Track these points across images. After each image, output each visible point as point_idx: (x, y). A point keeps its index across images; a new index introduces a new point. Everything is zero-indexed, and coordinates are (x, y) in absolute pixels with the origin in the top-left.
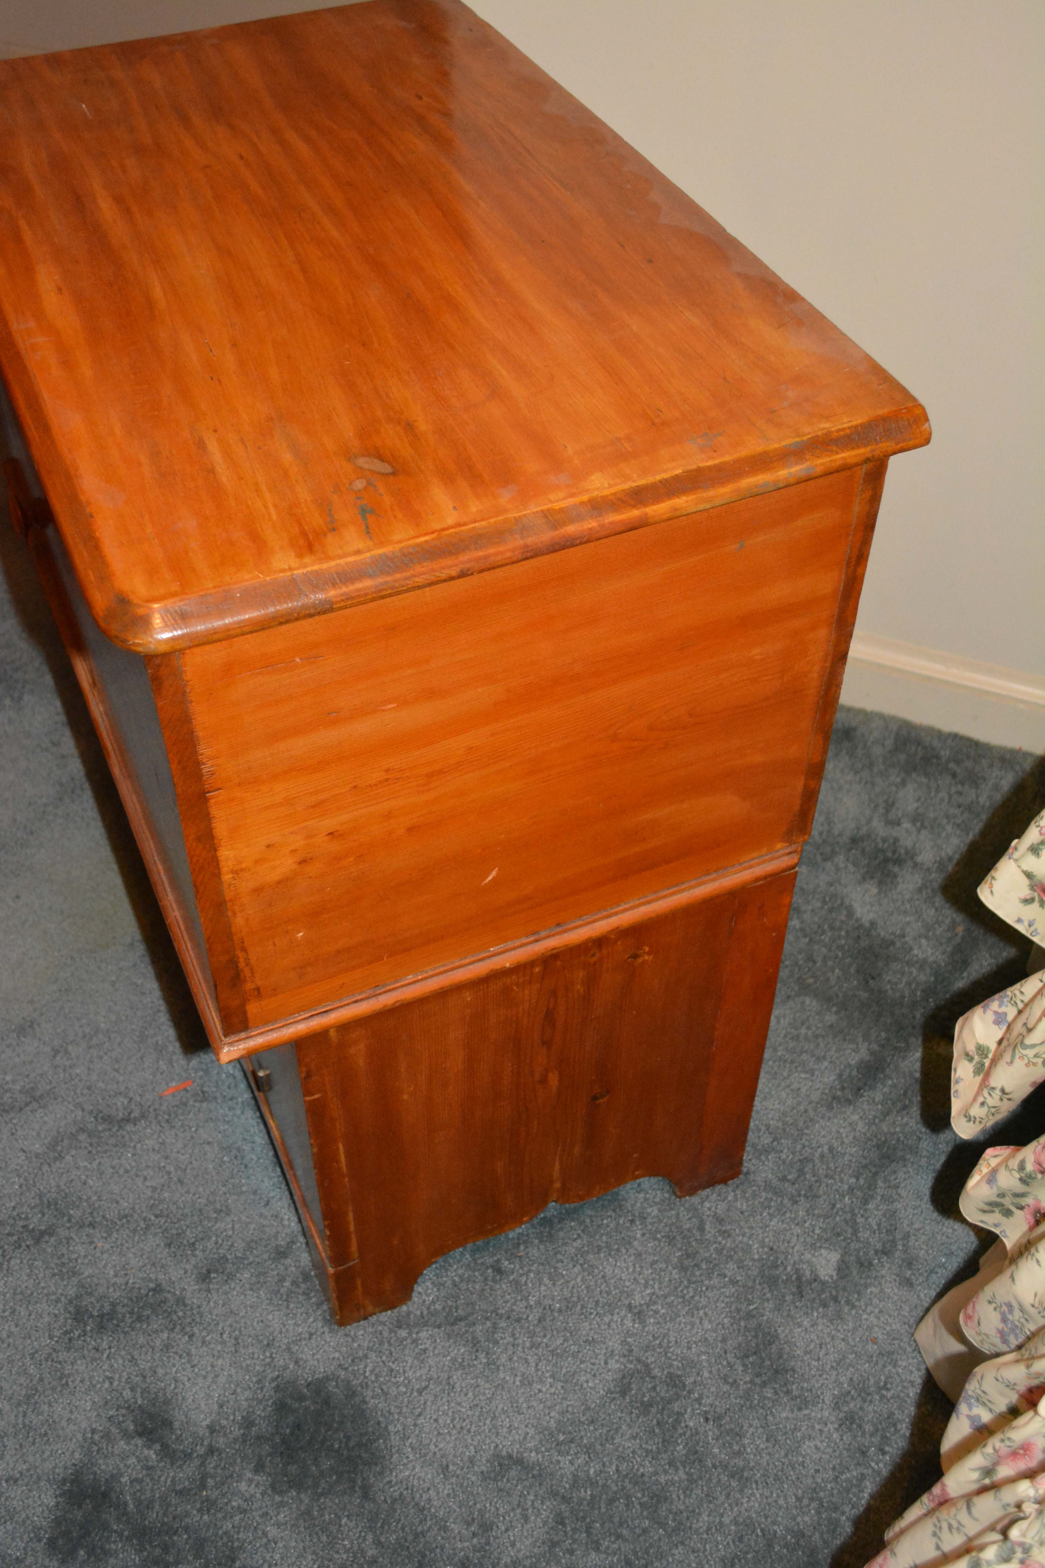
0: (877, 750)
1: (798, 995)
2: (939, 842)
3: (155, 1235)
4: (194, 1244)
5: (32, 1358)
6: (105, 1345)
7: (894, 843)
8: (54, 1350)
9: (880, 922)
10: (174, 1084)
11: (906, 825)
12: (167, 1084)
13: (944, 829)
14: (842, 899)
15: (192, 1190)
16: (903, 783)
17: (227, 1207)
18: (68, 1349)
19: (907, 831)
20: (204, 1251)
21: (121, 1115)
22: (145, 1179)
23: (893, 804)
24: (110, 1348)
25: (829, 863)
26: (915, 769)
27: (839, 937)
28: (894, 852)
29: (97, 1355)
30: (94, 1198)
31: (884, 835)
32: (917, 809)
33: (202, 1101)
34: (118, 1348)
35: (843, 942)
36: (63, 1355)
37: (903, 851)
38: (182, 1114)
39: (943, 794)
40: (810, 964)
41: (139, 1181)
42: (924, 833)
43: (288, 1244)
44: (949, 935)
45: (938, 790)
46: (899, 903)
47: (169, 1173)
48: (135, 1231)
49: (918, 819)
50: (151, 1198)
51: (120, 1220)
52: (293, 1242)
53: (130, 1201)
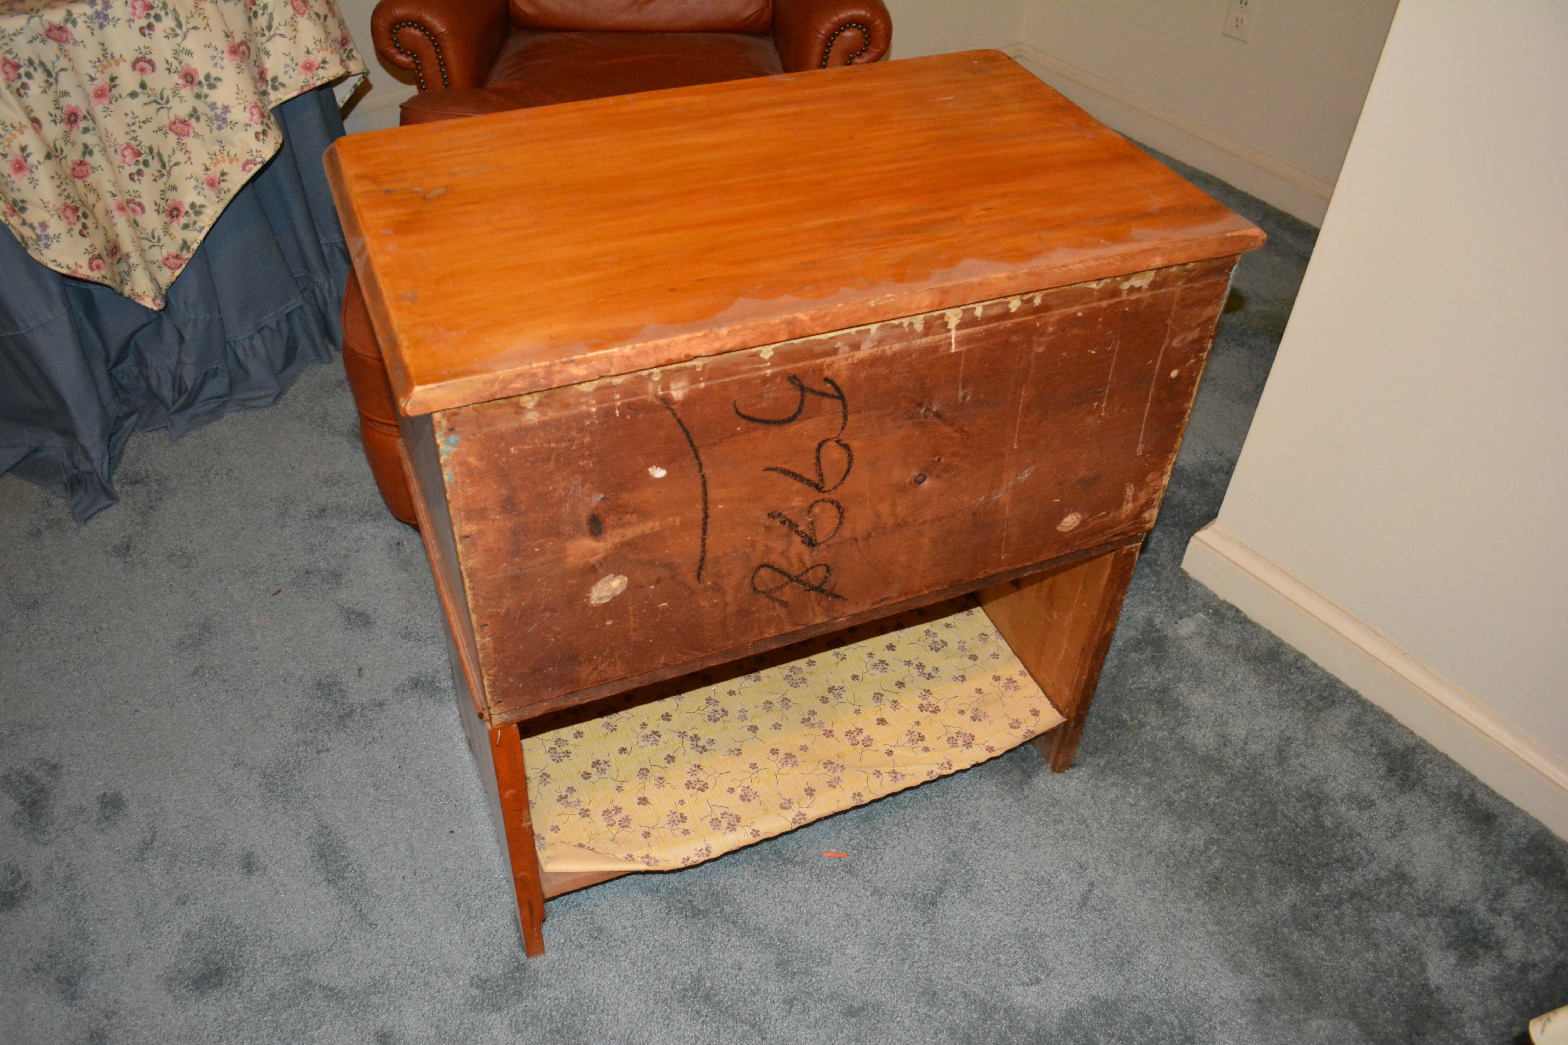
0: (1509, 844)
1: (1345, 1017)
2: (1531, 946)
3: (772, 953)
4: (795, 973)
5: (654, 995)
6: (704, 1012)
7: (1489, 929)
8: (671, 997)
9: (1446, 990)
10: (834, 850)
11: (1507, 918)
12: (829, 848)
13: (1541, 936)
14: (1421, 954)
15: (811, 935)
16: (1520, 881)
17: (830, 959)
18: (680, 1002)
19: (1505, 924)
20: (800, 982)
21: (788, 855)
22: (784, 909)
23: (1503, 894)
24: (707, 1016)
25: (1422, 920)
26: (1536, 873)
27: (1403, 986)
28: (1485, 937)
29: (696, 1017)
30: (744, 905)
31: (1483, 918)
32: (1524, 908)
33: (847, 872)
34: (712, 1019)
35: (1405, 991)
36: (675, 1004)
37: (1493, 939)
38: (830, 875)
39: (1554, 907)
40: (1368, 997)
41: (780, 908)
42: (1520, 932)
43: (860, 1008)
44: (1504, 1029)
45: (1550, 901)
46: (1470, 981)
47: (802, 913)
48: (760, 942)
49: (1520, 918)
50: (781, 924)
51: (754, 930)
52: (863, 1009)
53: (767, 919)
